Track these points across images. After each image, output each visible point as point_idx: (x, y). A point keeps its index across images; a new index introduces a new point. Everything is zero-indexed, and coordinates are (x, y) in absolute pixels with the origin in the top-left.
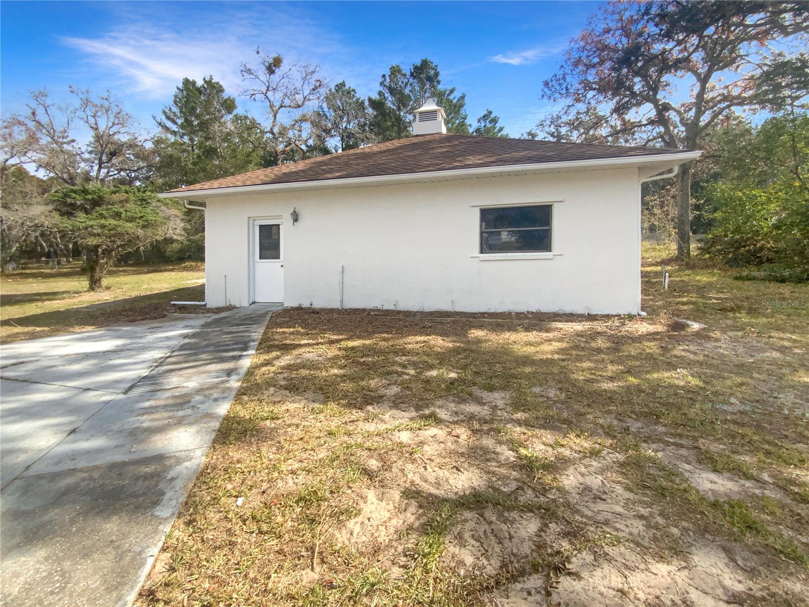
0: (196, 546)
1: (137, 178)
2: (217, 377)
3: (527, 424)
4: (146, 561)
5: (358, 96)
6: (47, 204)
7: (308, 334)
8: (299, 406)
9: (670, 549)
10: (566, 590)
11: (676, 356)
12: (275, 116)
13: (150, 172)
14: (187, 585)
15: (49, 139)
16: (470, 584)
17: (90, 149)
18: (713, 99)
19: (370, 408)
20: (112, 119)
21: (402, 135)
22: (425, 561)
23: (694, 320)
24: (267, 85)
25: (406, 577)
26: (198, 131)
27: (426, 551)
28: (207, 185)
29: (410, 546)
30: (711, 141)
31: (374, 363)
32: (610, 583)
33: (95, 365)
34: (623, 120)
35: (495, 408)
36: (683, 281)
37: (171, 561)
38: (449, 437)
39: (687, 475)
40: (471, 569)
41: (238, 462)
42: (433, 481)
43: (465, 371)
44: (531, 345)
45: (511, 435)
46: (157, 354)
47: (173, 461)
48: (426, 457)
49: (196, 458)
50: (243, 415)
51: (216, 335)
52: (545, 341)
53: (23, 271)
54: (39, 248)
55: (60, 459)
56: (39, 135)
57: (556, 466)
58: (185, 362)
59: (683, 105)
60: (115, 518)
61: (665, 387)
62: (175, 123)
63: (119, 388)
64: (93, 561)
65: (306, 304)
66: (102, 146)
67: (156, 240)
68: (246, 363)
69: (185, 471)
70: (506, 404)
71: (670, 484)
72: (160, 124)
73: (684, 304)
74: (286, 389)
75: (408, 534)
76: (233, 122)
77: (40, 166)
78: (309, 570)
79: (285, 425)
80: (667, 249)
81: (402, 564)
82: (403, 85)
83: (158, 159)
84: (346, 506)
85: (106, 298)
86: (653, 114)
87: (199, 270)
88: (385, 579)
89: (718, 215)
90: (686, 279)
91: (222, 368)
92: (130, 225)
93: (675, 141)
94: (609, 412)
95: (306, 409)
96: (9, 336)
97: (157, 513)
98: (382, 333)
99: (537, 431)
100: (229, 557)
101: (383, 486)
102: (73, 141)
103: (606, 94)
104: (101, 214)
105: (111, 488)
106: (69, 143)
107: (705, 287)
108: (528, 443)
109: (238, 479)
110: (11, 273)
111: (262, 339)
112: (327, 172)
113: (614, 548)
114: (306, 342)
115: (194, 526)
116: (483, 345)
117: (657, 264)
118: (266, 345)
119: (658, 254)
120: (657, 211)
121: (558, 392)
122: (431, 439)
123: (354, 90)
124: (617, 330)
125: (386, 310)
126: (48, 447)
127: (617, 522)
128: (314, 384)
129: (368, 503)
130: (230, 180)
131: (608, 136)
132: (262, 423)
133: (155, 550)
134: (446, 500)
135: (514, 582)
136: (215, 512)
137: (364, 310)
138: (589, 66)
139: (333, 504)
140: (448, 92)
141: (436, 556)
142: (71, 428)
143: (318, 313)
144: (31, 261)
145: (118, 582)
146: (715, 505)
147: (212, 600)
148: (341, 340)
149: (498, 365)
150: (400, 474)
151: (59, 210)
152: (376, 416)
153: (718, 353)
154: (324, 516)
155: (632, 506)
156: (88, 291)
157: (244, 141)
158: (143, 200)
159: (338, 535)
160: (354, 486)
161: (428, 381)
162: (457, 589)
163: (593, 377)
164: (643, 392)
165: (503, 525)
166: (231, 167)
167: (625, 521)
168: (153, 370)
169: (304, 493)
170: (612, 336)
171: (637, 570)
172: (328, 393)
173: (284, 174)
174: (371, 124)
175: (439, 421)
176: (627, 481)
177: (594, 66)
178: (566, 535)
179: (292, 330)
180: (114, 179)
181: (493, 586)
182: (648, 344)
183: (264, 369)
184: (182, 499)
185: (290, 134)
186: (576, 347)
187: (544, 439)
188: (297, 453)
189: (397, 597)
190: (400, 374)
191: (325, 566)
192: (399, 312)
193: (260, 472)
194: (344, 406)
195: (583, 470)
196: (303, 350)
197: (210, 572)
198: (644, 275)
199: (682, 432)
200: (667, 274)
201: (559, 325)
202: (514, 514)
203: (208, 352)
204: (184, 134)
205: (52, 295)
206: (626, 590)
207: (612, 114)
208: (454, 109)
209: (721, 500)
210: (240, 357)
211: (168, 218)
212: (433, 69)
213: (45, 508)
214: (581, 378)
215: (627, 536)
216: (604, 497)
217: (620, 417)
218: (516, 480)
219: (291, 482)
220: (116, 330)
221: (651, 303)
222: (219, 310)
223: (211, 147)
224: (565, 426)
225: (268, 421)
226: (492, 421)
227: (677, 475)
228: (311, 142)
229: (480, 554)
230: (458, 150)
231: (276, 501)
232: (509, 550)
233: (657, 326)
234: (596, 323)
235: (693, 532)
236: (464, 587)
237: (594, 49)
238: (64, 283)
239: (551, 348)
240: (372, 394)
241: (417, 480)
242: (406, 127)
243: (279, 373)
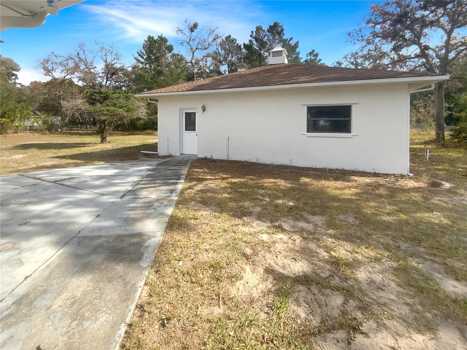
0: (161, 285)
1: (123, 86)
2: (165, 194)
3: (335, 237)
4: (138, 289)
5: (237, 42)
6: (83, 99)
7: (210, 173)
8: (208, 213)
9: (425, 326)
10: (360, 343)
11: (433, 204)
12: (193, 54)
13: (130, 83)
14: (158, 305)
15: (85, 67)
16: (303, 330)
17: (103, 71)
18: (456, 44)
19: (245, 218)
20: (114, 56)
21: (263, 64)
22: (278, 311)
23: (447, 181)
24: (190, 38)
25: (268, 319)
26: (154, 62)
27: (278, 306)
28: (159, 90)
29: (270, 301)
30: (456, 69)
31: (246, 192)
32: (387, 342)
33: (105, 182)
34: (399, 55)
35: (316, 225)
36: (439, 156)
37: (150, 291)
38: (289, 240)
39: (438, 280)
40: (304, 320)
41: (179, 241)
42: (281, 265)
43: (298, 202)
44: (338, 189)
45: (326, 243)
46: (135, 179)
47: (146, 237)
48: (277, 250)
49: (158, 237)
50: (179, 215)
51: (164, 171)
52: (347, 187)
53: (71, 132)
54: (78, 120)
55: (94, 230)
56: (80, 64)
57: (354, 265)
58: (149, 184)
59: (437, 47)
60: (121, 264)
61: (425, 223)
62: (143, 58)
63: (118, 195)
64: (113, 285)
65: (209, 156)
66: (108, 70)
67: (133, 118)
68: (180, 187)
69: (153, 243)
70: (323, 224)
71: (427, 285)
72: (136, 58)
73: (439, 170)
74: (201, 203)
75: (268, 294)
76: (171, 57)
77: (80, 79)
78: (217, 307)
79: (201, 223)
80: (428, 134)
81: (266, 311)
82: (263, 37)
83: (134, 76)
84: (235, 273)
85: (109, 147)
86: (418, 51)
87: (153, 135)
88: (257, 319)
89: (463, 114)
90: (441, 154)
91: (168, 188)
92: (121, 110)
93: (433, 68)
94: (387, 235)
95: (211, 215)
96: (66, 164)
97: (141, 264)
98: (250, 175)
99: (341, 242)
100: (177, 293)
101: (254, 265)
102: (95, 67)
103: (387, 40)
104: (107, 104)
105: (118, 248)
106: (93, 68)
107: (454, 160)
108: (336, 249)
109: (179, 250)
110: (65, 132)
111: (187, 174)
112: (221, 85)
113: (390, 321)
114: (209, 177)
115: (159, 274)
116: (309, 187)
117: (422, 144)
118: (189, 178)
119: (422, 137)
120: (422, 110)
121: (354, 220)
122: (279, 240)
123: (235, 40)
124: (393, 184)
125: (252, 163)
126: (87, 223)
127: (391, 305)
128: (215, 201)
129: (246, 273)
130: (170, 88)
131: (389, 64)
132: (189, 221)
133: (142, 284)
134: (289, 278)
135: (329, 333)
136: (169, 268)
137: (240, 162)
138: (376, 23)
139: (228, 271)
140: (289, 40)
141: (284, 309)
142: (97, 214)
143: (215, 162)
144: (74, 126)
145: (126, 298)
146: (455, 301)
147: (171, 316)
148: (228, 178)
149: (318, 200)
150: (263, 259)
151: (88, 102)
152: (248, 223)
153: (462, 203)
154: (224, 278)
155: (401, 296)
156: (100, 143)
157: (177, 67)
158: (127, 97)
159: (231, 290)
160: (238, 262)
161: (277, 206)
162: (296, 332)
163: (377, 212)
164: (410, 224)
165: (322, 296)
166: (170, 81)
167: (397, 305)
168: (134, 187)
169: (213, 263)
170: (389, 187)
171: (403, 337)
172: (222, 207)
173: (198, 85)
174: (244, 58)
175: (283, 231)
176: (398, 280)
177: (379, 23)
178: (360, 308)
179: (202, 170)
180: (113, 86)
181: (317, 333)
182: (414, 194)
183: (189, 191)
184: (153, 258)
185: (201, 63)
186: (366, 193)
187: (346, 247)
188: (208, 239)
189: (264, 331)
190: (261, 200)
191: (226, 306)
192: (259, 164)
193: (190, 248)
194: (230, 215)
195: (370, 269)
196: (208, 182)
197: (169, 300)
198: (411, 150)
199: (436, 252)
200: (428, 150)
201: (356, 178)
202: (328, 291)
203: (161, 179)
204: (147, 64)
205: (84, 145)
206: (397, 348)
207: (391, 51)
208: (292, 49)
209: (460, 299)
210: (176, 184)
211: (139, 107)
212: (281, 27)
213: (90, 254)
214: (369, 212)
215: (398, 315)
216: (383, 288)
217: (394, 239)
218: (329, 270)
219: (206, 256)
220: (114, 165)
221: (416, 168)
222: (165, 157)
223: (160, 70)
224: (359, 241)
225: (192, 220)
226: (314, 233)
227: (432, 280)
228: (211, 68)
229: (309, 312)
230: (294, 73)
231: (199, 265)
232: (325, 312)
233: (420, 183)
234: (379, 178)
235: (440, 317)
236: (300, 331)
237: (379, 14)
238: (89, 138)
239: (350, 192)
240: (246, 210)
241: (272, 264)
242: (264, 60)
243: (197, 194)
